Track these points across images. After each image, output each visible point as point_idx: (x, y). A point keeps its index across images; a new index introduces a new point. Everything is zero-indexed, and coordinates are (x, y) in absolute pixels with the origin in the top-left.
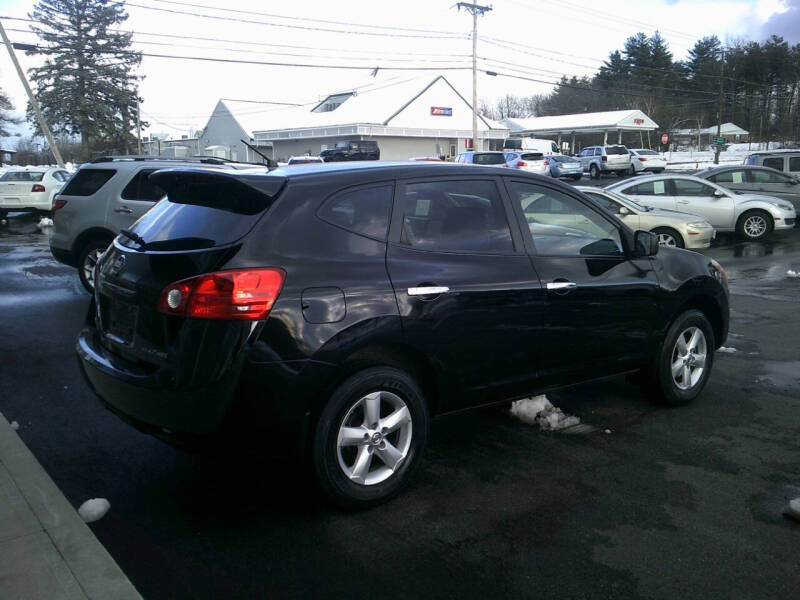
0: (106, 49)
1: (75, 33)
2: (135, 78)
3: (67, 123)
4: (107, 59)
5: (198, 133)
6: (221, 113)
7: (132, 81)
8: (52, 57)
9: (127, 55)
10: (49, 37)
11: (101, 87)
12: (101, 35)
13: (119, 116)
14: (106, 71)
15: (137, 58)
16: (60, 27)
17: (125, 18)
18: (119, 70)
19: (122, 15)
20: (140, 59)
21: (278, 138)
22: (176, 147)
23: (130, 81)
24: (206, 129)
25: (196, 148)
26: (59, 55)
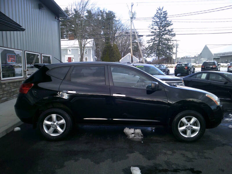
0: (166, 34)
1: (159, 31)
2: (173, 41)
3: (155, 54)
4: (166, 36)
5: (199, 55)
6: (206, 49)
7: (173, 42)
8: (153, 37)
9: (172, 35)
10: (152, 32)
11: (164, 44)
12: (165, 30)
13: (168, 51)
14: (166, 39)
15: (174, 35)
16: (155, 30)
17: (172, 24)
18: (169, 39)
19: (171, 24)
20: (175, 36)
21: (222, 56)
22: (192, 59)
23: (171, 42)
24: (201, 54)
25: (198, 59)
26: (154, 37)
